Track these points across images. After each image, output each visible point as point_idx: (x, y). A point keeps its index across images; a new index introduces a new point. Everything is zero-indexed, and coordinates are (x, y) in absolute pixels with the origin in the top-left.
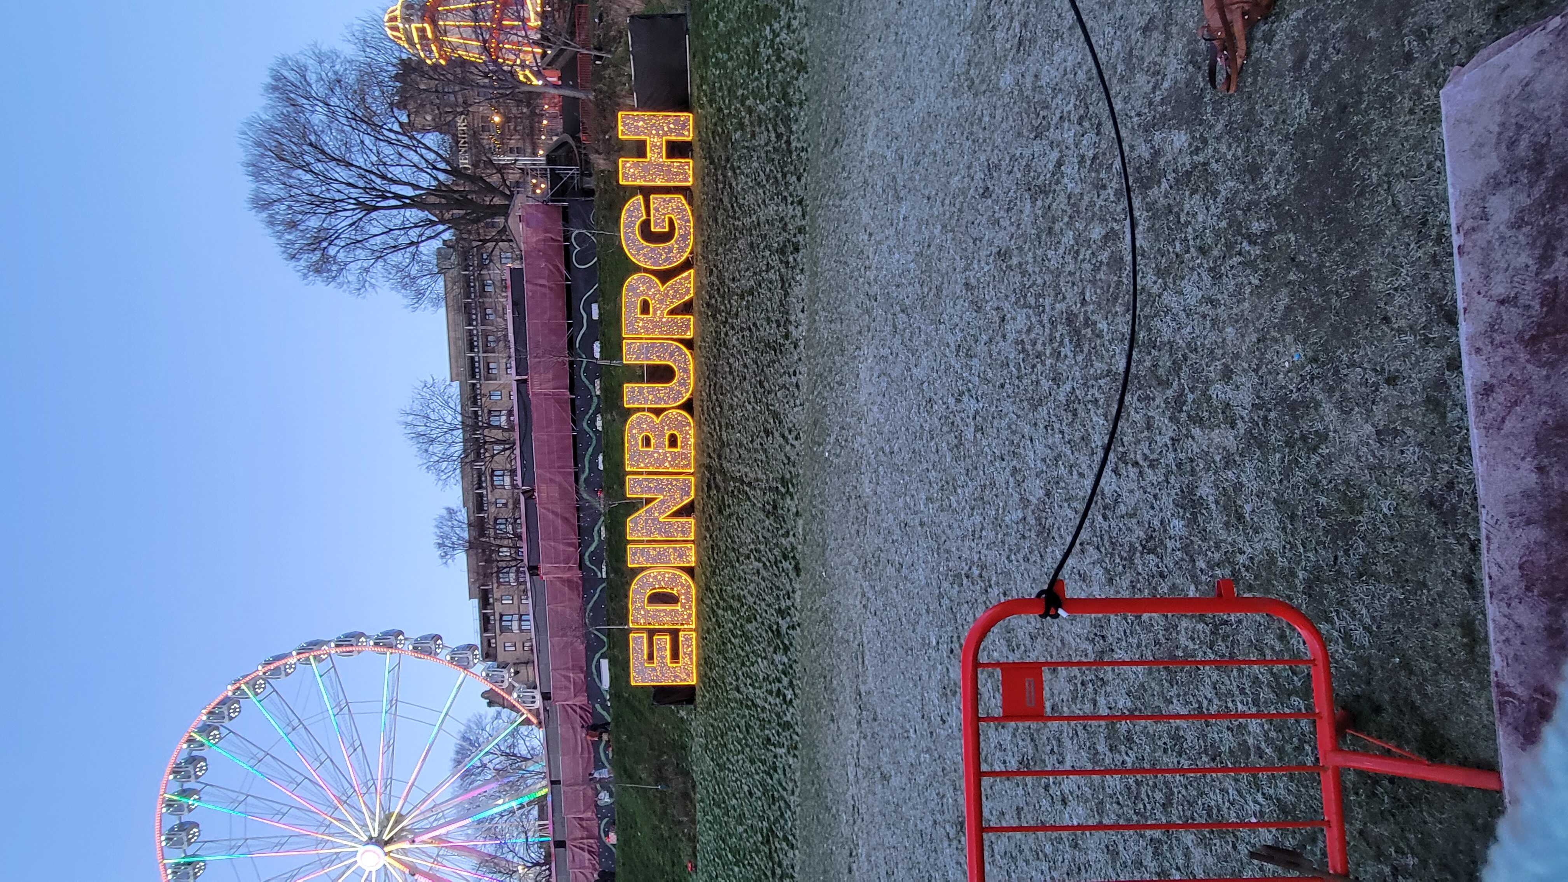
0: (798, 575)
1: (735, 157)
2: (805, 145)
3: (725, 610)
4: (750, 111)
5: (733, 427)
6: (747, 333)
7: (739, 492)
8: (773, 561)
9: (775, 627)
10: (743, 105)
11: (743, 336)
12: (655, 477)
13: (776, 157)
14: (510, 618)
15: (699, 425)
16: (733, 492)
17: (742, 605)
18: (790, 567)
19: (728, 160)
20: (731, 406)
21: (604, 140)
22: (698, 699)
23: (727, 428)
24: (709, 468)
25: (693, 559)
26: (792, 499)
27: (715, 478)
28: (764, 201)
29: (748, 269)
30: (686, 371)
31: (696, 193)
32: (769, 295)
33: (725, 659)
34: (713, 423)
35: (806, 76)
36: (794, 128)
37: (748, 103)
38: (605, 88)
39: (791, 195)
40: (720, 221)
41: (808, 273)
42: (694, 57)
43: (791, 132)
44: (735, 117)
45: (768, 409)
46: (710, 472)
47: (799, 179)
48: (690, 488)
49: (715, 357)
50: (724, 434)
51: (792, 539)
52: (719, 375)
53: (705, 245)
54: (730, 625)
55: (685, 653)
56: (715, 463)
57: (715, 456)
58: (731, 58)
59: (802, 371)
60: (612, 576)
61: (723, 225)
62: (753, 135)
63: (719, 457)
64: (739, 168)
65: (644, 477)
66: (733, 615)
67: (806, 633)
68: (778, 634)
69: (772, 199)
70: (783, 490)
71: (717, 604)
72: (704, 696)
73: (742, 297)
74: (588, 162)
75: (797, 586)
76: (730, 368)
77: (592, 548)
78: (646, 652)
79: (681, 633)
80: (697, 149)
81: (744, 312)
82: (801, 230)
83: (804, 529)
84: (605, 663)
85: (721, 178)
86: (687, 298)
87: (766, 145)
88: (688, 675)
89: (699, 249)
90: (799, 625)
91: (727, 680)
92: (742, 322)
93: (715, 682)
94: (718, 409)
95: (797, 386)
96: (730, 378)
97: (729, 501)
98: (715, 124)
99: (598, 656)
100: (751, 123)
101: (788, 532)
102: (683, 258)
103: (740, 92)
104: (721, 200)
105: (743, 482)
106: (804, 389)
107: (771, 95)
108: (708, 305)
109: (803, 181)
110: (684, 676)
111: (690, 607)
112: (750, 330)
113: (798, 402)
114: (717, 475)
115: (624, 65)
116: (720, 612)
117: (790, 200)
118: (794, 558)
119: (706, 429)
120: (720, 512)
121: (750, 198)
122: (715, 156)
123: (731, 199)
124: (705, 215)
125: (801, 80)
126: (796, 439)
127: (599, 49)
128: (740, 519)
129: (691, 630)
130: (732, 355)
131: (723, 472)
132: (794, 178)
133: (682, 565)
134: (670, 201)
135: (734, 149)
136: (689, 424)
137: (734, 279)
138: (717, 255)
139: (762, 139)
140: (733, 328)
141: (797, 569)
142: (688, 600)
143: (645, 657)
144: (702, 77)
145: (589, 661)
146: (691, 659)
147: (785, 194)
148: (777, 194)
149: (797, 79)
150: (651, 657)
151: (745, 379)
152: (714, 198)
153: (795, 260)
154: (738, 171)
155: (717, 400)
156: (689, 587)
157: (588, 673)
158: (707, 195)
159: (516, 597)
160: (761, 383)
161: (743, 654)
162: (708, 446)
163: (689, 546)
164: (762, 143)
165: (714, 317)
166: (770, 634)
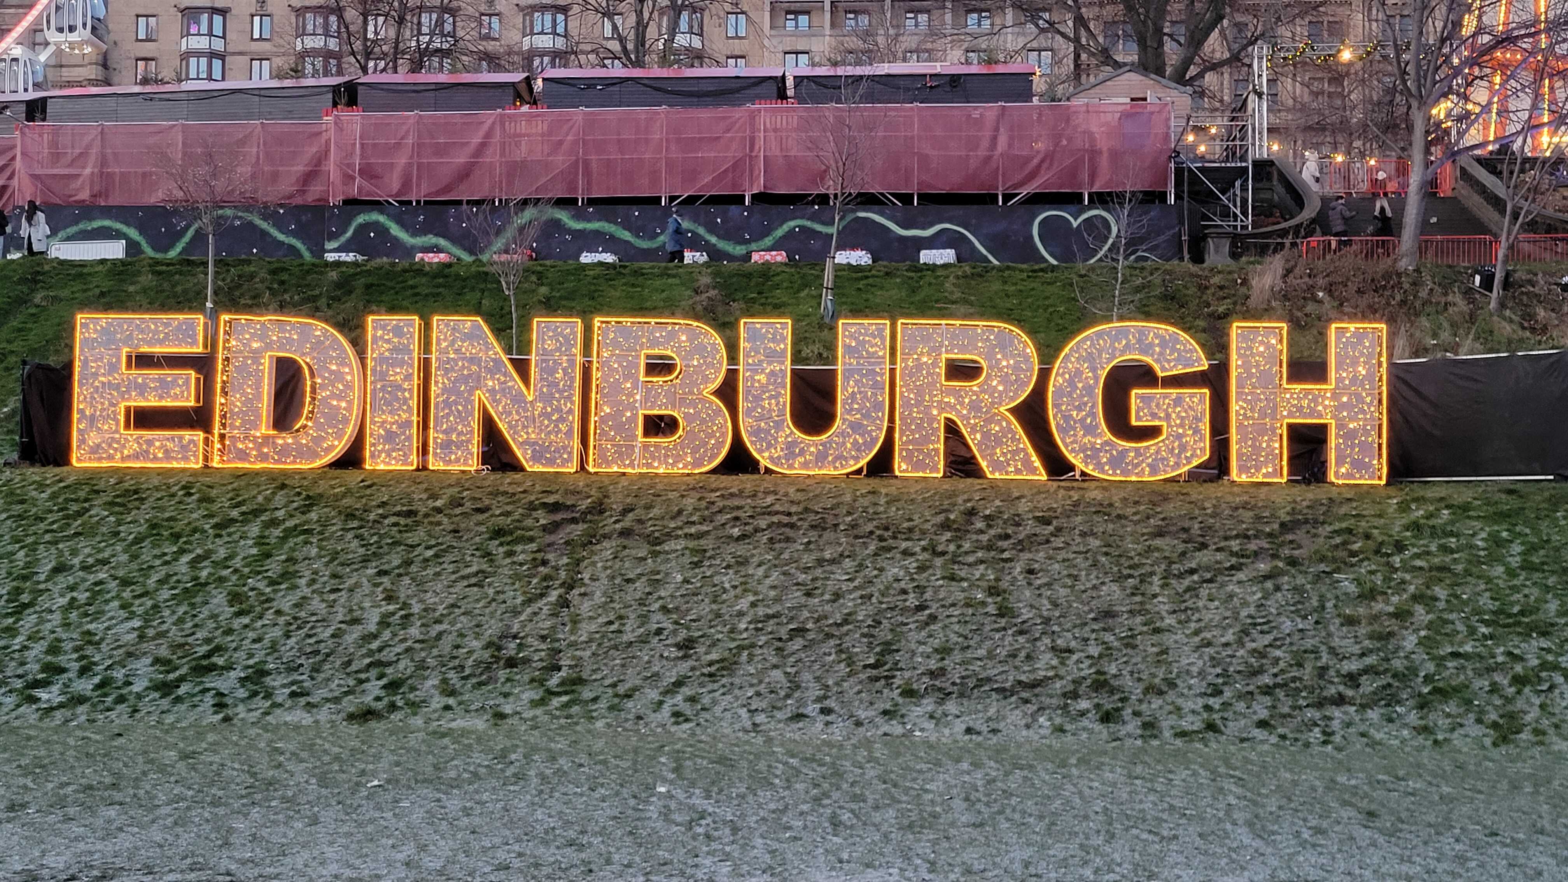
0: (351, 717)
1: (1300, 580)
2: (1337, 739)
3: (261, 541)
4: (1401, 615)
5: (697, 565)
6: (912, 600)
7: (546, 578)
8: (384, 656)
9: (220, 661)
10: (1416, 598)
11: (904, 592)
12: (577, 383)
13: (1307, 672)
14: (218, 30)
15: (698, 486)
16: (544, 563)
17: (272, 583)
18: (368, 699)
19: (1293, 562)
20: (743, 562)
21: (1311, 288)
22: (34, 473)
23: (694, 552)
24: (599, 508)
25: (382, 467)
26: (534, 704)
27: (574, 521)
28: (1209, 644)
29: (1056, 605)
30: (821, 458)
31: (1212, 490)
32: (1002, 652)
33: (138, 540)
34: (704, 520)
35: (1488, 742)
36: (1373, 715)
37: (1419, 609)
38: (1423, 294)
39: (1226, 705)
40: (1158, 542)
41: (1056, 744)
42: (1510, 492)
43: (1363, 707)
44: (1387, 579)
45: (741, 648)
46: (589, 511)
47: (1262, 724)
48: (551, 462)
49: (854, 526)
50: (678, 545)
51: (438, 702)
52: (813, 535)
53: (1103, 509)
54: (222, 553)
55: (150, 443)
56: (609, 523)
57: (628, 521)
58: (1511, 573)
59: (833, 728)
60: (333, 275)
61: (1149, 550)
62: (1351, 621)
63: (625, 533)
64: (1278, 588)
65: (579, 359)
66: (249, 561)
67: (211, 737)
68: (203, 669)
69: (1214, 661)
70: (553, 682)
71: (274, 523)
72: (41, 486)
73: (993, 591)
74: (1263, 251)
75: (324, 715)
76: (833, 561)
77: (395, 230)
78: (157, 350)
79: (201, 435)
80: (1313, 493)
81: (961, 596)
82: (1150, 727)
83: (465, 733)
84: (115, 250)
85: (1253, 546)
86: (984, 464)
87: (1332, 651)
88: (95, 449)
89: (1095, 494)
90: (227, 719)
91: (82, 542)
92: (936, 590)
93: (79, 514)
94: (736, 532)
95: (799, 717)
96: (808, 559)
97: (524, 553)
98: (1368, 537)
99: (133, 233)
100: (1375, 618)
101: (452, 693)
102: (1070, 457)
103: (1440, 592)
104: (1204, 546)
105: (569, 586)
106: (792, 732)
107: (1440, 662)
108: (971, 513)
109: (1259, 734)
110: (93, 438)
111: (264, 457)
112: (920, 608)
113: (760, 718)
114: (581, 527)
115: (1477, 338)
116: (254, 529)
117: (1213, 702)
118: (393, 707)
119: (690, 502)
120: (498, 533)
121: (1212, 613)
122: (1299, 535)
123: (1208, 569)
124: (1170, 509)
125: (1476, 730)
126: (676, 714)
127: (1507, 284)
128: (480, 579)
129: (206, 458)
130: (861, 566)
131: (591, 540)
132: (1263, 714)
133: (368, 440)
134: (1196, 431)
135: (1318, 578)
136: (697, 463)
137: (1031, 572)
138: (1083, 534)
139: (1343, 640)
140: (922, 569)
141: (366, 715)
142: (284, 452)
143: (145, 349)
144: (1465, 508)
145: (123, 213)
146: (136, 457)
147: (1228, 693)
148: (1225, 674)
149: (1479, 721)
150: (143, 361)
151: (808, 594)
152: (1207, 529)
153: (1083, 714)
154: (1269, 585)
155: (756, 530)
156: (316, 456)
157: (88, 211)
158: (1214, 515)
159: (266, 46)
160: (801, 631)
161: (151, 582)
162: (649, 507)
163: (414, 457)
164: (1336, 642)
165: (946, 526)
166: (203, 650)
